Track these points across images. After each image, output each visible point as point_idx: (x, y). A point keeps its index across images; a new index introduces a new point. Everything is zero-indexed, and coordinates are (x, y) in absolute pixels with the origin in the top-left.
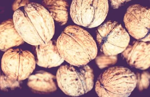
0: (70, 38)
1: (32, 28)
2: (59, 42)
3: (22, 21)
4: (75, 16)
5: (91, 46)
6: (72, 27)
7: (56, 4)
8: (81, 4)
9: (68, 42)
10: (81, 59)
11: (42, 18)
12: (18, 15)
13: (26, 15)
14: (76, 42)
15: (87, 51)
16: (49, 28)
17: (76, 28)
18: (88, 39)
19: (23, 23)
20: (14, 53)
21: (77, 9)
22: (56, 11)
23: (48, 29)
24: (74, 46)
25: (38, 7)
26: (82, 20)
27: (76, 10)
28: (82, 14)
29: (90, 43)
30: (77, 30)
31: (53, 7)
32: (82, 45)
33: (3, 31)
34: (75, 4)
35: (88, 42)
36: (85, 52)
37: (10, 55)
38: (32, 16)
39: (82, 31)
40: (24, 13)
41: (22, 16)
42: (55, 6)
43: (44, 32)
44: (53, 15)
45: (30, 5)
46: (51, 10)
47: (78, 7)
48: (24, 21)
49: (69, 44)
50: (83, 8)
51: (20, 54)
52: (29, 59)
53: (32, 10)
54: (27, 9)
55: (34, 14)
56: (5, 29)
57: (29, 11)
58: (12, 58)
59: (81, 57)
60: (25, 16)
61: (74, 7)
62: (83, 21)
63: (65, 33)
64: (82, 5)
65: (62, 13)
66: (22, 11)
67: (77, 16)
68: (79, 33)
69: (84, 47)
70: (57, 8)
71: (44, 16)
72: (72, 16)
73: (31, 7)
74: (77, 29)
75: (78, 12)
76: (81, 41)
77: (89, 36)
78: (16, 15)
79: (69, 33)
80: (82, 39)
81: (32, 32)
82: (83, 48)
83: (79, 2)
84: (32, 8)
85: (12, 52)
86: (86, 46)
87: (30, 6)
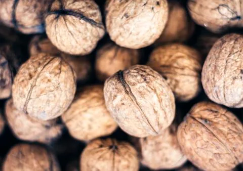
0: (203, 129)
1: (138, 114)
2: (184, 133)
3: (121, 101)
4: (212, 88)
5: (240, 142)
6: (205, 107)
7: (178, 64)
8: (224, 70)
9: (200, 136)
10: (222, 165)
11: (155, 96)
12: (113, 89)
13: (128, 90)
14: (214, 135)
15: (234, 152)
16: (167, 110)
17: (213, 109)
18: (234, 130)
19: (123, 104)
20: (103, 148)
21: (216, 78)
22: (178, 78)
23: (165, 113)
24: (210, 142)
25: (148, 76)
26: (225, 96)
27: (214, 79)
28: (226, 86)
29: (239, 138)
30: (215, 114)
31: (172, 69)
32: (224, 142)
33: (85, 111)
34: (214, 68)
35: (236, 136)
36: (229, 154)
37: (97, 152)
38: (138, 94)
39: (224, 115)
40: (124, 86)
41: (121, 91)
42: (176, 68)
43: (157, 119)
44: (171, 82)
45: (135, 71)
46: (168, 75)
47: (218, 74)
48: (124, 102)
49: (202, 139)
50: (228, 77)
51: (114, 151)
52: (130, 159)
53: (139, 82)
54: (130, 79)
55: (141, 89)
56: (89, 107)
57: (134, 84)
58: (101, 159)
59: (222, 162)
60: (127, 92)
61: (210, 73)
62: (226, 99)
63: (194, 119)
64: (227, 71)
65: (188, 80)
66: (120, 82)
67: (216, 89)
68: (219, 119)
69: (227, 145)
70: (179, 71)
71: (159, 90)
72: (207, 87)
73: (136, 76)
74: (216, 112)
75: (217, 84)
76: (224, 134)
77: (237, 123)
78: (111, 89)
79: (201, 118)
80: (225, 130)
81: (137, 120)
82: (226, 147)
83: (220, 65)
84: (139, 77)
85: (101, 146)
86: (231, 143)
87: (135, 74)
